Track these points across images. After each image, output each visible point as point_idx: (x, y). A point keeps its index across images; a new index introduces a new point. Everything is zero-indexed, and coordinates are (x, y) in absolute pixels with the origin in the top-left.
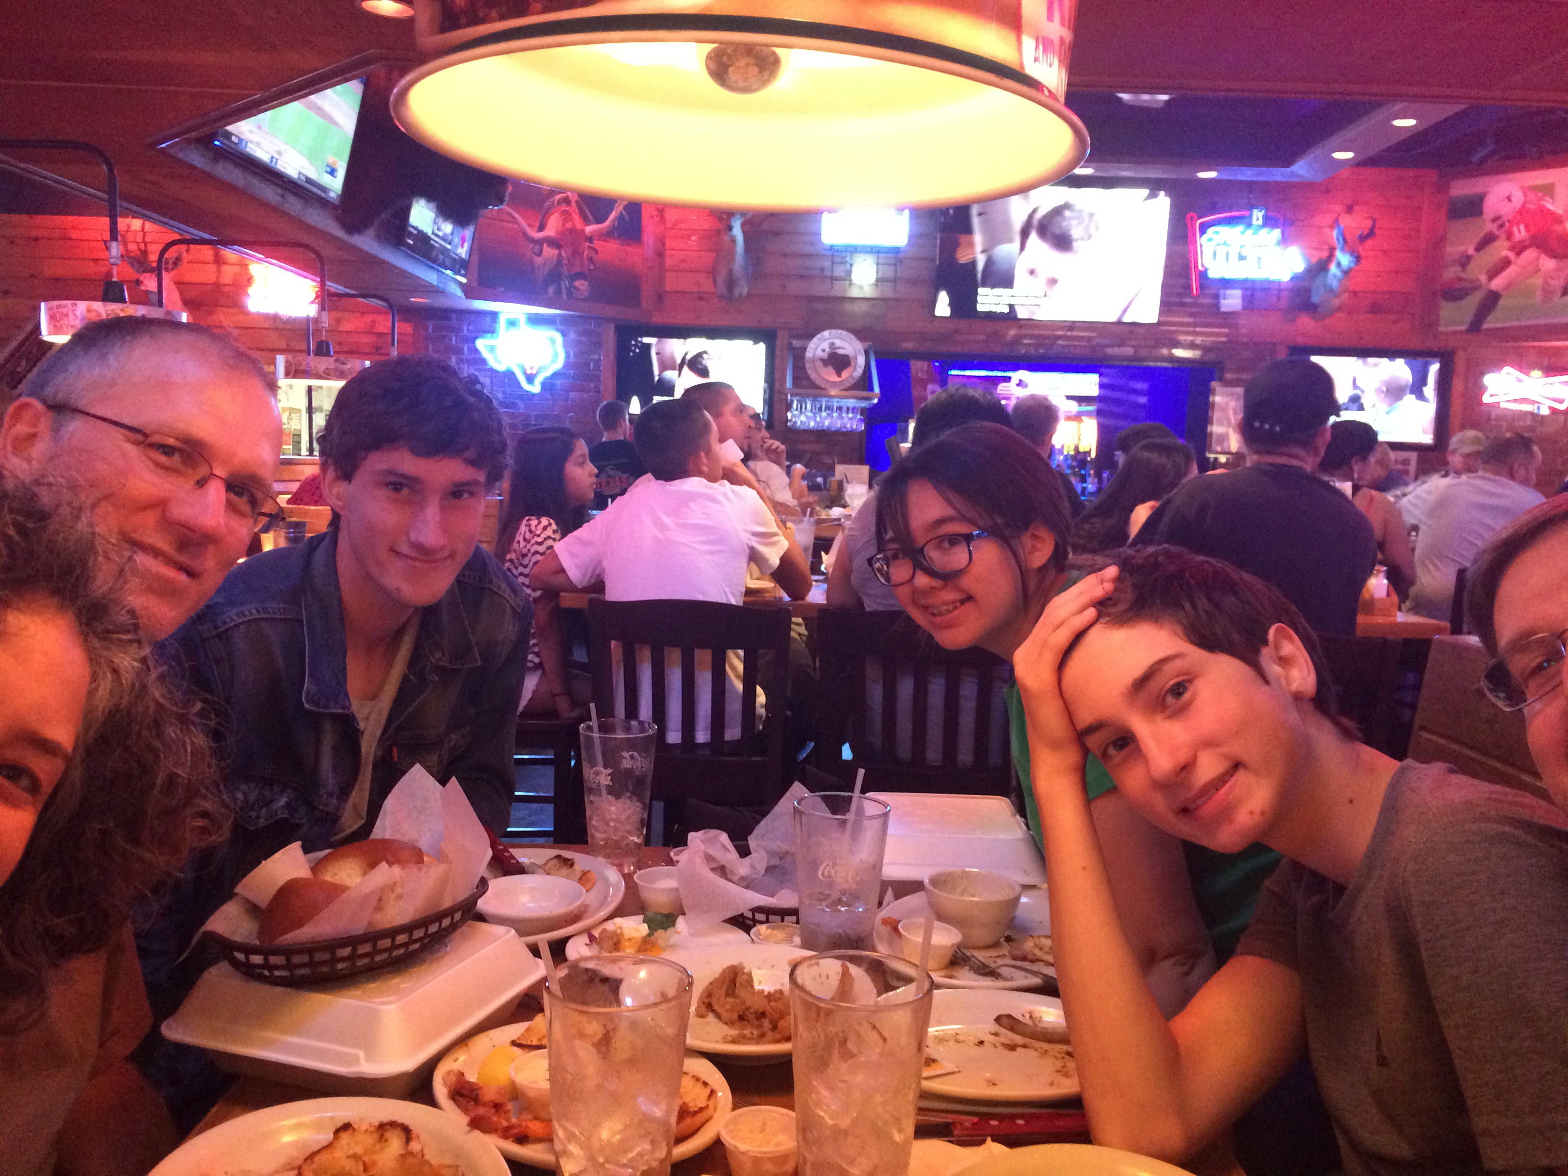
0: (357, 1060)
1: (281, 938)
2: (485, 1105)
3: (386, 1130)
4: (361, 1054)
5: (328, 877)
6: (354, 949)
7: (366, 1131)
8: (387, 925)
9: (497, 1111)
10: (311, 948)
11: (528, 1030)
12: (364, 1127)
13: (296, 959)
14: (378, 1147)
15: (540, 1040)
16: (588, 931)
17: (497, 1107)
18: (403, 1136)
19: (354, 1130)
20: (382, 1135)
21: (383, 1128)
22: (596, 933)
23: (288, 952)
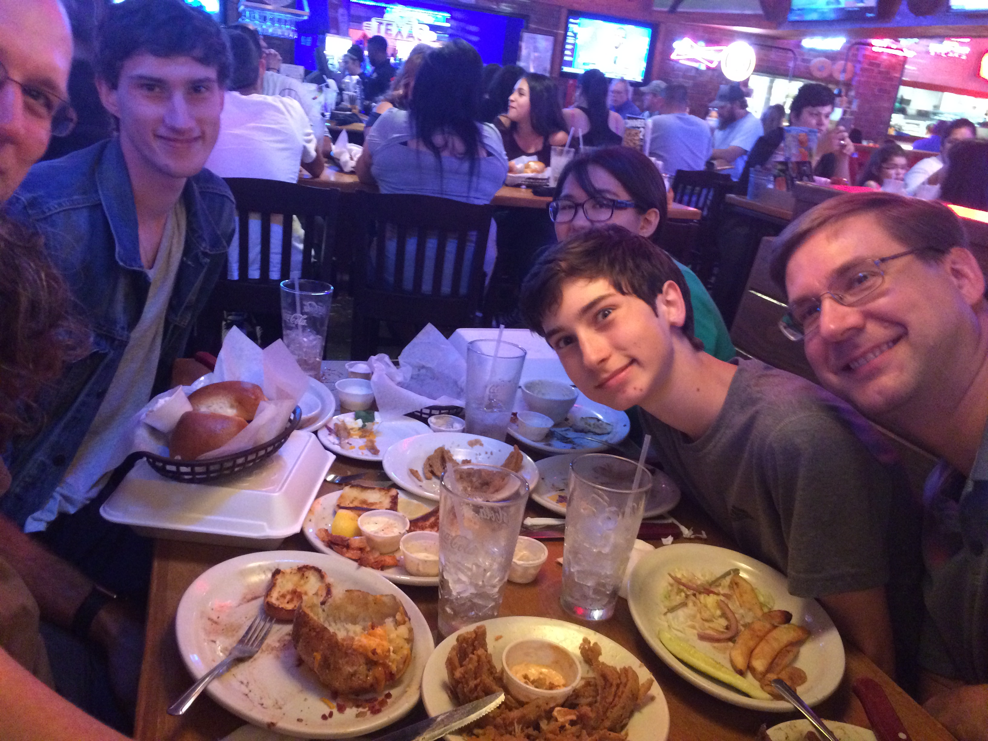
0: (262, 528)
1: (200, 457)
2: (353, 549)
3: (304, 571)
4: (265, 524)
5: (203, 409)
6: (246, 459)
7: (291, 573)
9: (362, 553)
10: (221, 461)
11: (341, 497)
12: (288, 571)
13: (212, 468)
14: (302, 582)
15: (352, 502)
16: (326, 426)
17: (361, 549)
18: (316, 573)
19: (283, 573)
20: (303, 575)
21: (303, 570)
22: (331, 426)
23: (207, 464)
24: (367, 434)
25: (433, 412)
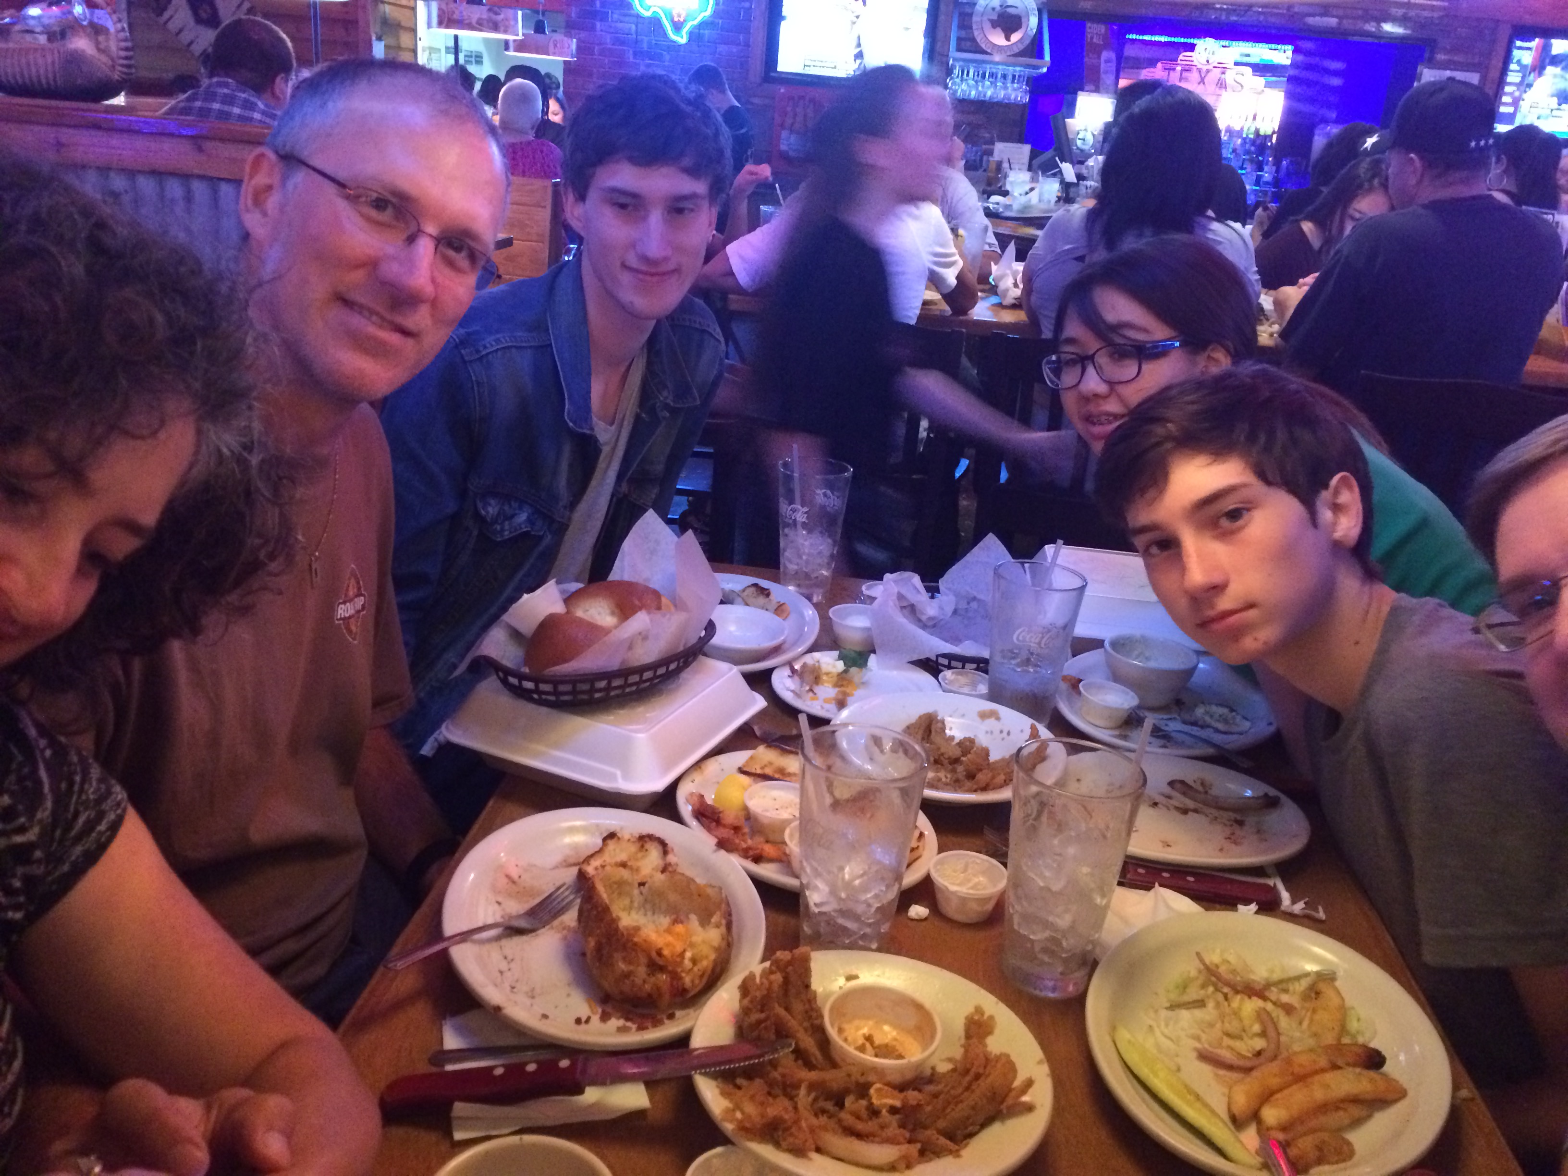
0: (613, 777)
1: (548, 670)
2: (724, 826)
3: (646, 842)
4: (619, 773)
5: (579, 613)
6: (609, 683)
7: (629, 840)
8: (637, 664)
9: (735, 833)
10: (575, 680)
11: (752, 758)
12: (627, 836)
13: (562, 688)
14: (640, 855)
15: (762, 768)
16: (790, 664)
17: (736, 829)
18: (660, 848)
19: (619, 838)
20: (642, 846)
21: (644, 839)
22: (797, 667)
23: (555, 681)
24: (845, 683)
25: (954, 663)
